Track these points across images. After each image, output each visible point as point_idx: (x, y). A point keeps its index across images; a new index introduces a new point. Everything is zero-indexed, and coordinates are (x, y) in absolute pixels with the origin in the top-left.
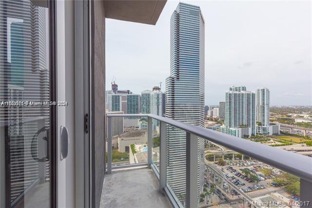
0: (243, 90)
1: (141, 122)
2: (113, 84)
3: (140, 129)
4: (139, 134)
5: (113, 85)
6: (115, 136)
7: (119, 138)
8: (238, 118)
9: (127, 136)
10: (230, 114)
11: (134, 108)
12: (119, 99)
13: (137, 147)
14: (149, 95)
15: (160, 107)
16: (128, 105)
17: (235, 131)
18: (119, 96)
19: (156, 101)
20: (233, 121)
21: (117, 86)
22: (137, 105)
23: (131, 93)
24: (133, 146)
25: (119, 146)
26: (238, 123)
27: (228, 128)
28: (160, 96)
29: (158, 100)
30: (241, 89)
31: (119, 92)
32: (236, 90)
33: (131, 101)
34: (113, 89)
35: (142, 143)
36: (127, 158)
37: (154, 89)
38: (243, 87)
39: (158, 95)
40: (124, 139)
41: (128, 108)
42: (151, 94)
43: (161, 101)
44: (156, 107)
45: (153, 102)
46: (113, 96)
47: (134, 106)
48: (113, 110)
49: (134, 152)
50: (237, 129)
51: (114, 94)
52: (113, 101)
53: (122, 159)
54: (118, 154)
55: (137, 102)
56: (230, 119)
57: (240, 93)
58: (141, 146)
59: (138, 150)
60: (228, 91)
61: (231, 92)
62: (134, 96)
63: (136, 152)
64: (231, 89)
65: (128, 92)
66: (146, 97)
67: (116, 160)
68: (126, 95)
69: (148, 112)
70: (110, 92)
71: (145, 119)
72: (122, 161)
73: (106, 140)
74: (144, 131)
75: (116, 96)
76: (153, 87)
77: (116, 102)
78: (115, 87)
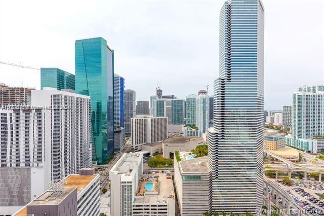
0: (319, 90)
1: (186, 128)
2: (158, 89)
3: (184, 135)
4: (183, 140)
5: (157, 91)
6: (160, 141)
7: (163, 144)
8: (311, 126)
9: (171, 143)
10: (300, 121)
11: (178, 114)
12: (163, 104)
13: (182, 154)
14: (194, 99)
15: (207, 112)
16: (172, 110)
17: (308, 142)
18: (163, 101)
19: (202, 105)
20: (303, 130)
21: (161, 91)
22: (182, 110)
23: (176, 98)
24: (177, 153)
25: (163, 152)
26: (311, 133)
27: (297, 138)
28: (207, 101)
29: (205, 105)
30: (317, 89)
31: (163, 97)
32: (309, 91)
33: (175, 106)
34: (158, 94)
35: (187, 151)
36: (171, 165)
37: (200, 93)
38: (319, 87)
39: (205, 99)
40: (169, 144)
41: (172, 113)
42: (197, 98)
43: (207, 105)
44: (202, 112)
45: (199, 107)
46: (157, 102)
47: (179, 111)
48: (157, 115)
49: (179, 159)
50: (310, 141)
51: (158, 99)
52: (157, 106)
53: (166, 165)
54: (163, 160)
55: (182, 107)
56: (300, 127)
57: (315, 94)
58: (186, 153)
59: (183, 157)
60: (296, 92)
61: (301, 93)
62: (178, 101)
63: (180, 160)
64: (301, 90)
65: (173, 97)
66: (192, 102)
67: (161, 165)
68: (171, 100)
69: (194, 118)
70: (154, 98)
71: (190, 125)
72: (167, 167)
73: (151, 145)
74: (189, 137)
75: (161, 101)
76: (199, 91)
77: (160, 108)
78: (159, 92)
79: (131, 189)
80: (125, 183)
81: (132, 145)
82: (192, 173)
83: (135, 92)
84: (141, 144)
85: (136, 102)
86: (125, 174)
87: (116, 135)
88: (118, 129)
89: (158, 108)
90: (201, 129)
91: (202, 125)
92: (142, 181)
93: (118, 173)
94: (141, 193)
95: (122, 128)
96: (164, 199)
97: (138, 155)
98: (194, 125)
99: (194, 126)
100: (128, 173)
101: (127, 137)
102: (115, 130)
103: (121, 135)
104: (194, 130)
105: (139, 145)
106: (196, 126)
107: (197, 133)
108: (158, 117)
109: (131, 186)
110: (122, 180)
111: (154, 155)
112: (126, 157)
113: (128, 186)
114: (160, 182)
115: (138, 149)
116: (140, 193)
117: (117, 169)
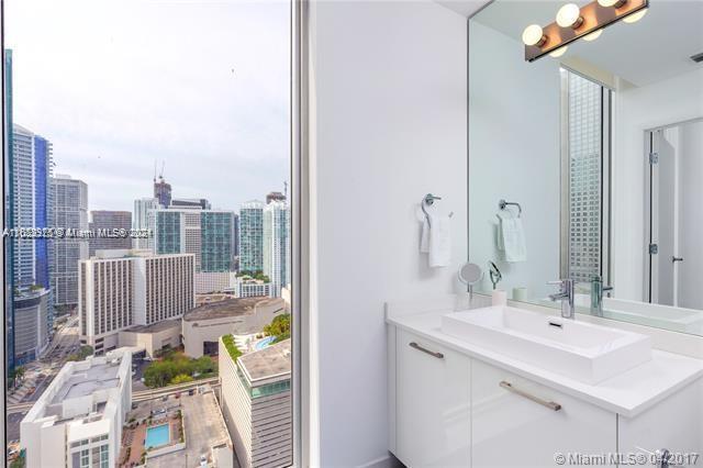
1: (240, 279)
2: (159, 181)
3: (237, 295)
4: (238, 309)
5: (157, 186)
6: (173, 318)
7: (184, 323)
9: (207, 317)
11: (220, 246)
12: (178, 221)
13: (241, 341)
14: (260, 211)
16: (203, 236)
18: (177, 214)
19: (279, 227)
21: (168, 187)
22: (228, 236)
23: (211, 207)
24: (229, 341)
25: (185, 342)
29: (283, 225)
31: (176, 203)
33: (210, 227)
34: (158, 195)
35: (251, 330)
36: (210, 371)
37: (271, 198)
39: (283, 213)
40: (200, 323)
41: (204, 245)
42: (266, 210)
44: (278, 240)
45: (270, 229)
46: (161, 215)
48: (161, 251)
49: (235, 353)
51: (162, 209)
52: (161, 226)
53: (196, 375)
54: (185, 364)
58: (250, 336)
59: (245, 347)
62: (220, 215)
63: (240, 354)
65: (203, 204)
66: (253, 217)
67: (184, 377)
68: (198, 211)
69: (258, 255)
70: (149, 205)
71: (250, 273)
72: (197, 378)
73: (148, 329)
74: (251, 300)
75: (169, 215)
76: (269, 193)
77: (169, 230)
78: (163, 191)
79: (106, 457)
80: (85, 442)
81: (82, 338)
82: (273, 376)
83: (85, 186)
84: (112, 332)
85: (88, 212)
86: (81, 421)
87: (20, 315)
88: (26, 296)
89: (161, 231)
90: (274, 278)
91: (279, 269)
92: (132, 427)
93: (56, 423)
94: (134, 457)
95: (43, 292)
96: (204, 456)
97: (114, 361)
98: (260, 272)
99: (258, 274)
100: (94, 415)
101: (58, 315)
102: (16, 299)
103: (39, 310)
104: (260, 283)
105: (107, 334)
106: (265, 274)
107: (267, 288)
108: (163, 256)
109: (105, 448)
110: (71, 439)
111: (158, 354)
112: (75, 372)
113: (96, 451)
114: (186, 418)
115: (106, 347)
116: (131, 460)
117: (48, 412)
